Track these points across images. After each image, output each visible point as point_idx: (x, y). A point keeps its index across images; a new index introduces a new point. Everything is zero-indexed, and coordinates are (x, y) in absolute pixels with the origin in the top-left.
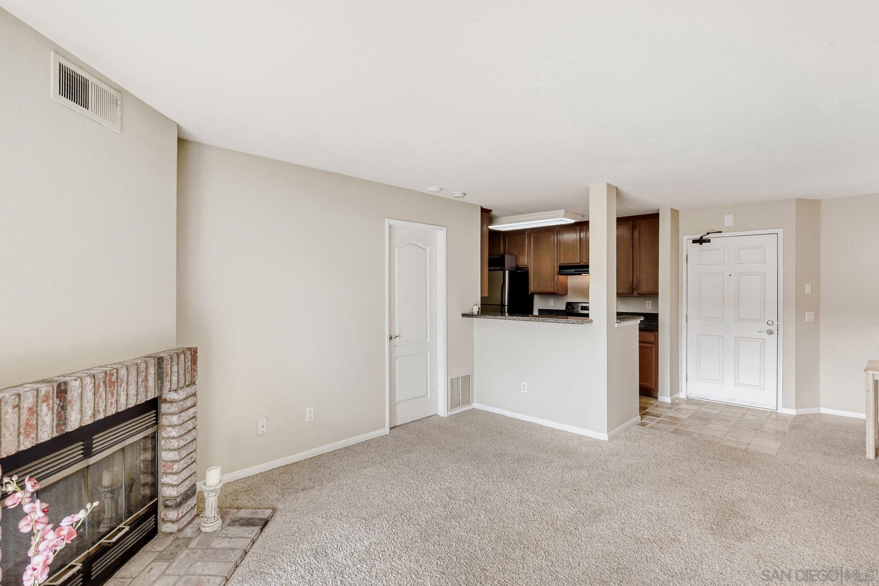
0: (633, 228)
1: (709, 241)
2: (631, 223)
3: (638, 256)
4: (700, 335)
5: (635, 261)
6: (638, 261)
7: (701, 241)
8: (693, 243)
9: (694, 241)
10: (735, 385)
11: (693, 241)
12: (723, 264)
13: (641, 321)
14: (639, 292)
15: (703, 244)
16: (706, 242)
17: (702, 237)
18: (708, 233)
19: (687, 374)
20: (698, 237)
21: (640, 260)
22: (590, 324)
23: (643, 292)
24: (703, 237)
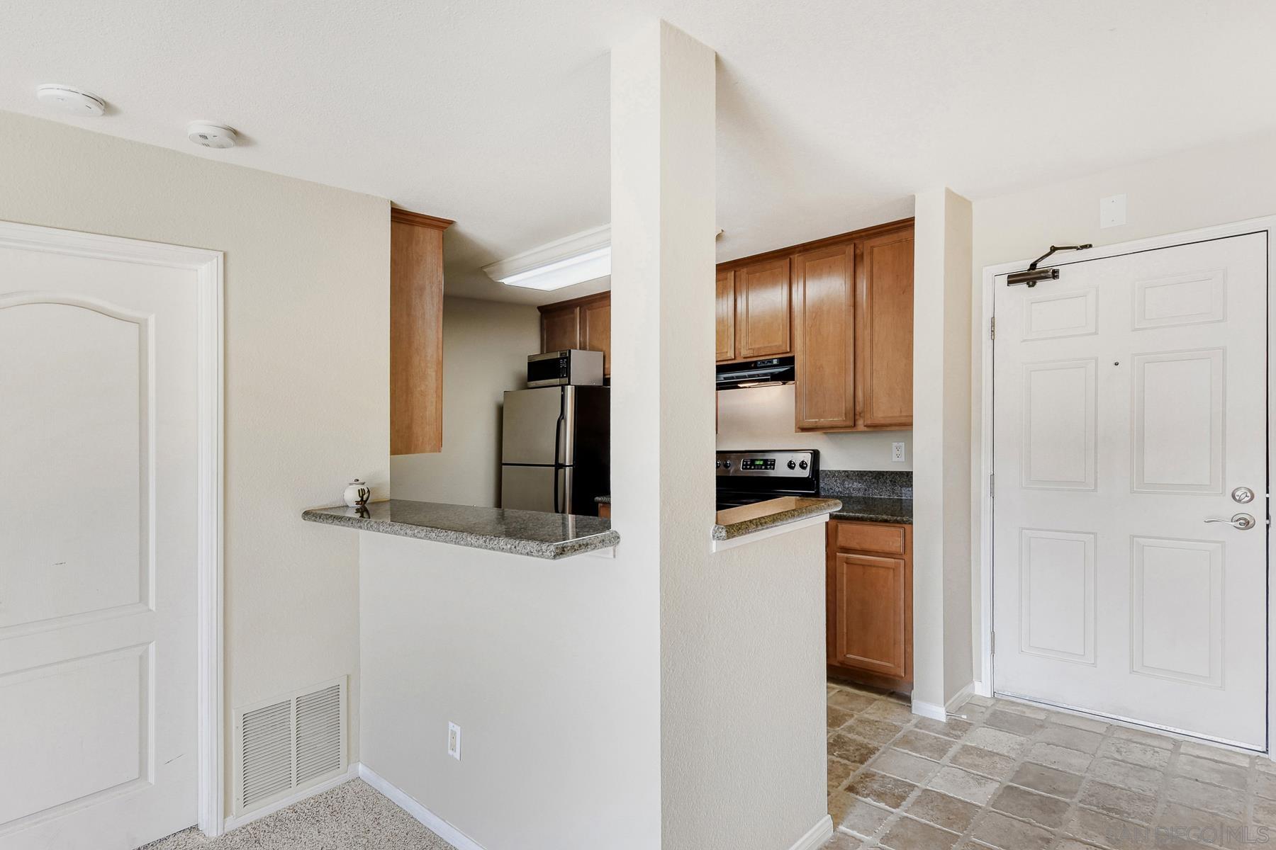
0: (857, 259)
1: (1055, 274)
2: (850, 250)
3: (868, 332)
4: (1027, 529)
5: (859, 343)
6: (868, 344)
7: (1031, 276)
8: (1010, 283)
9: (1013, 279)
10: (1132, 671)
11: (1009, 277)
12: (1096, 333)
13: (832, 517)
14: (869, 422)
15: (1039, 284)
16: (1046, 278)
17: (1033, 266)
18: (1054, 249)
19: (993, 633)
20: (1024, 266)
21: (872, 341)
22: (611, 549)
23: (876, 422)
24: (1039, 265)
